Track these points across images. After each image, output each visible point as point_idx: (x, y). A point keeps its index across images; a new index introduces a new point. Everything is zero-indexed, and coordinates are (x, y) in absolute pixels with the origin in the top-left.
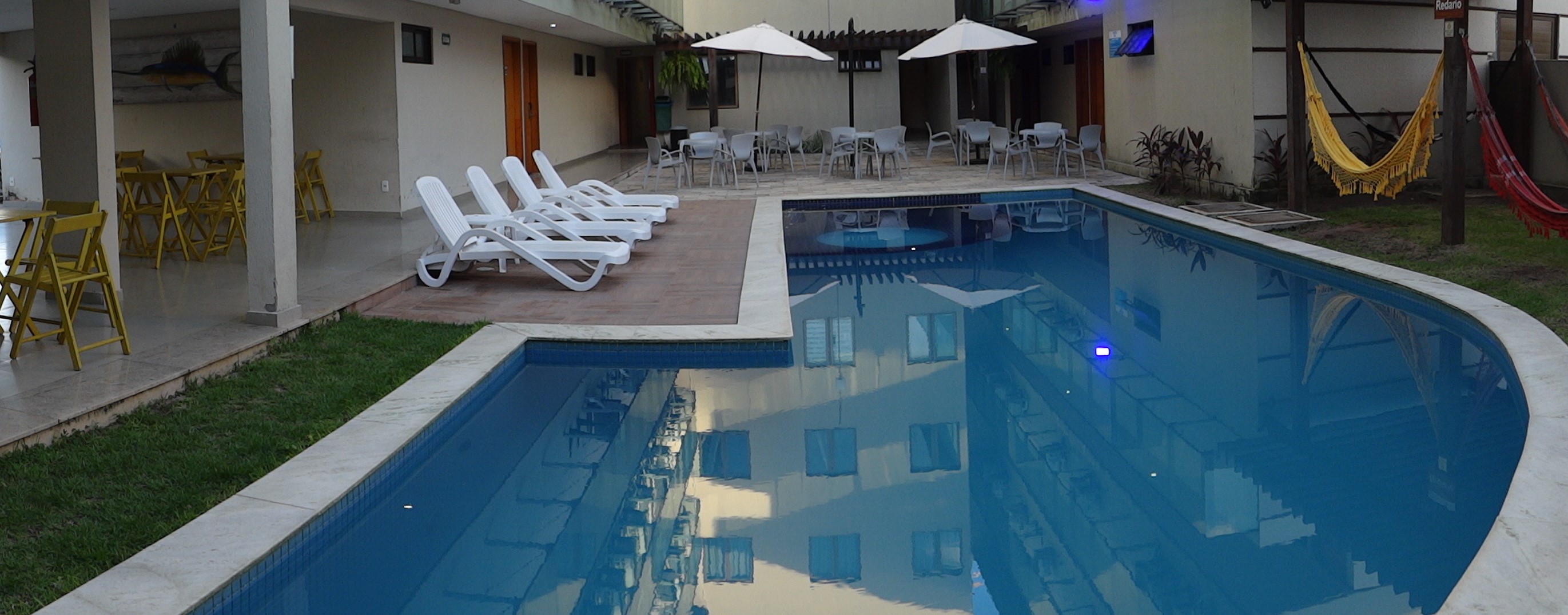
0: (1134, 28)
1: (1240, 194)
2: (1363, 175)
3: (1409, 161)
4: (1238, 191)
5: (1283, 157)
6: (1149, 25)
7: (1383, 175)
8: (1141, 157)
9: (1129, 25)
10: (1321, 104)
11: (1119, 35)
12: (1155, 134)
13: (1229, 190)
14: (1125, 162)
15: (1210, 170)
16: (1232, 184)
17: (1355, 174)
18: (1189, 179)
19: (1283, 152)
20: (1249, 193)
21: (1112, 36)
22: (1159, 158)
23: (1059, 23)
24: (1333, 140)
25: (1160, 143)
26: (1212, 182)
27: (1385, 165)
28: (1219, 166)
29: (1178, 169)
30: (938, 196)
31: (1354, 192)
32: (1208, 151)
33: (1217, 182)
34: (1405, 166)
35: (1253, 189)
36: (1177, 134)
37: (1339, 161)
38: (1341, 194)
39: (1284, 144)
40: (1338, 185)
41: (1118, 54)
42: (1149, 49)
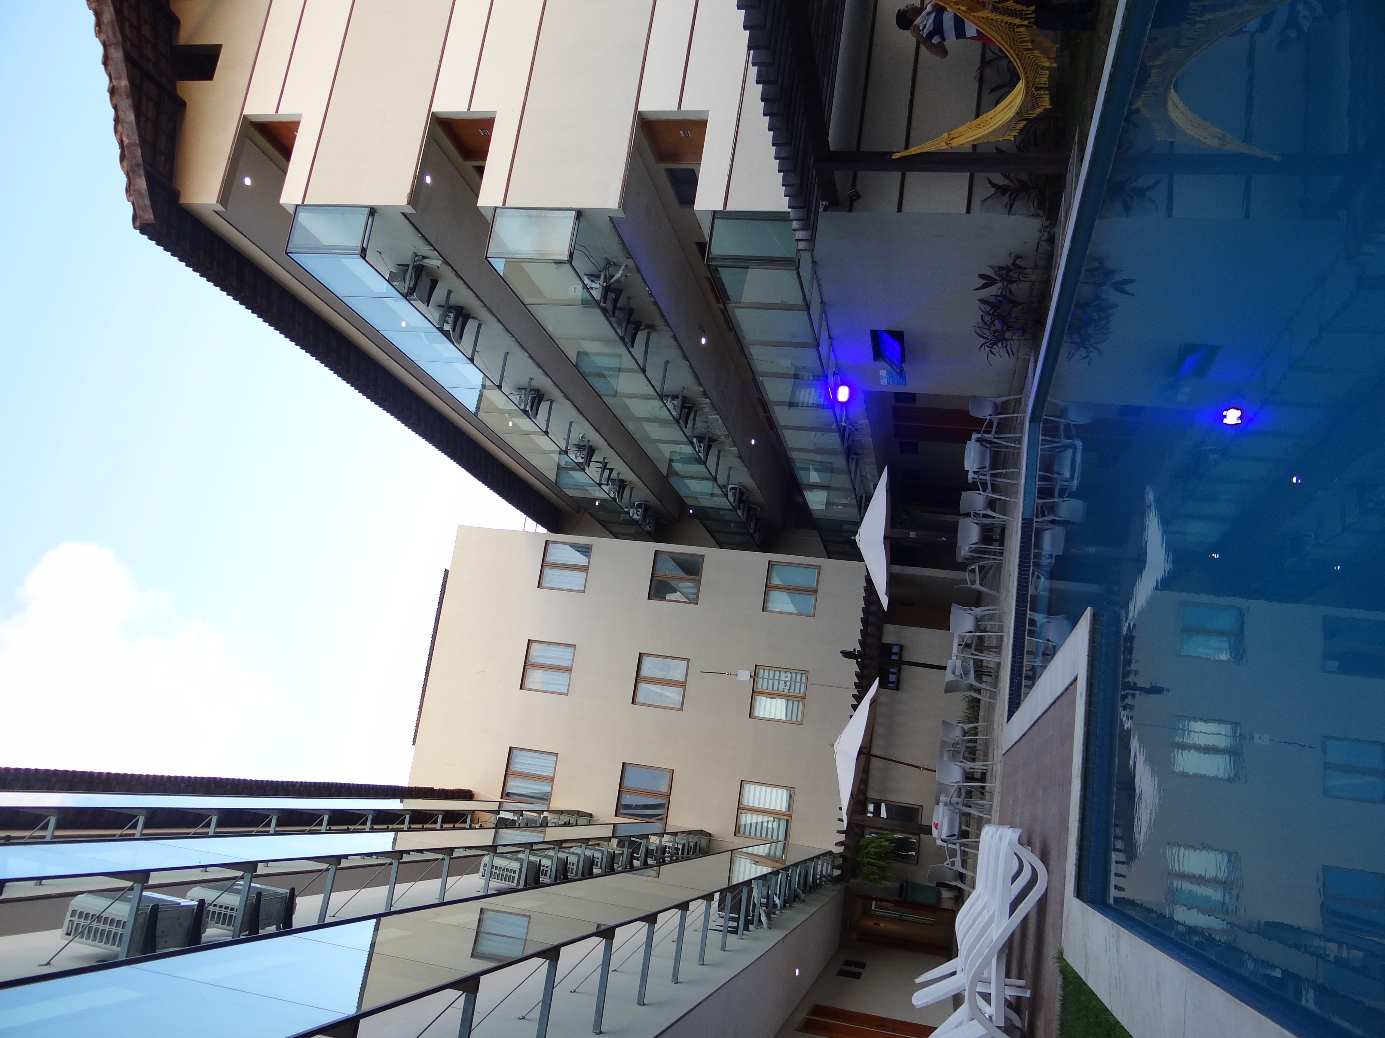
0: (878, 354)
1: (1049, 232)
2: (1028, 82)
3: (1015, 24)
4: (1046, 236)
5: (1012, 182)
6: (875, 334)
7: (1029, 57)
8: (1005, 349)
9: (874, 360)
10: (954, 132)
11: (883, 373)
12: (981, 333)
13: (1045, 247)
14: (1014, 375)
15: (1020, 267)
16: (1038, 243)
17: (1027, 92)
18: (1032, 296)
19: (1007, 182)
20: (1048, 223)
21: (884, 382)
22: (1008, 330)
23: (871, 445)
24: (991, 118)
25: (993, 328)
26: (1036, 267)
27: (1017, 55)
28: (1018, 257)
29: (1020, 307)
30: (1020, 562)
31: (1047, 92)
32: (1000, 268)
33: (1036, 262)
34: (1019, 30)
35: (1044, 218)
36: (983, 306)
37: (1012, 112)
38: (1049, 107)
39: (1000, 180)
40: (1039, 111)
41: (901, 373)
42: (898, 336)
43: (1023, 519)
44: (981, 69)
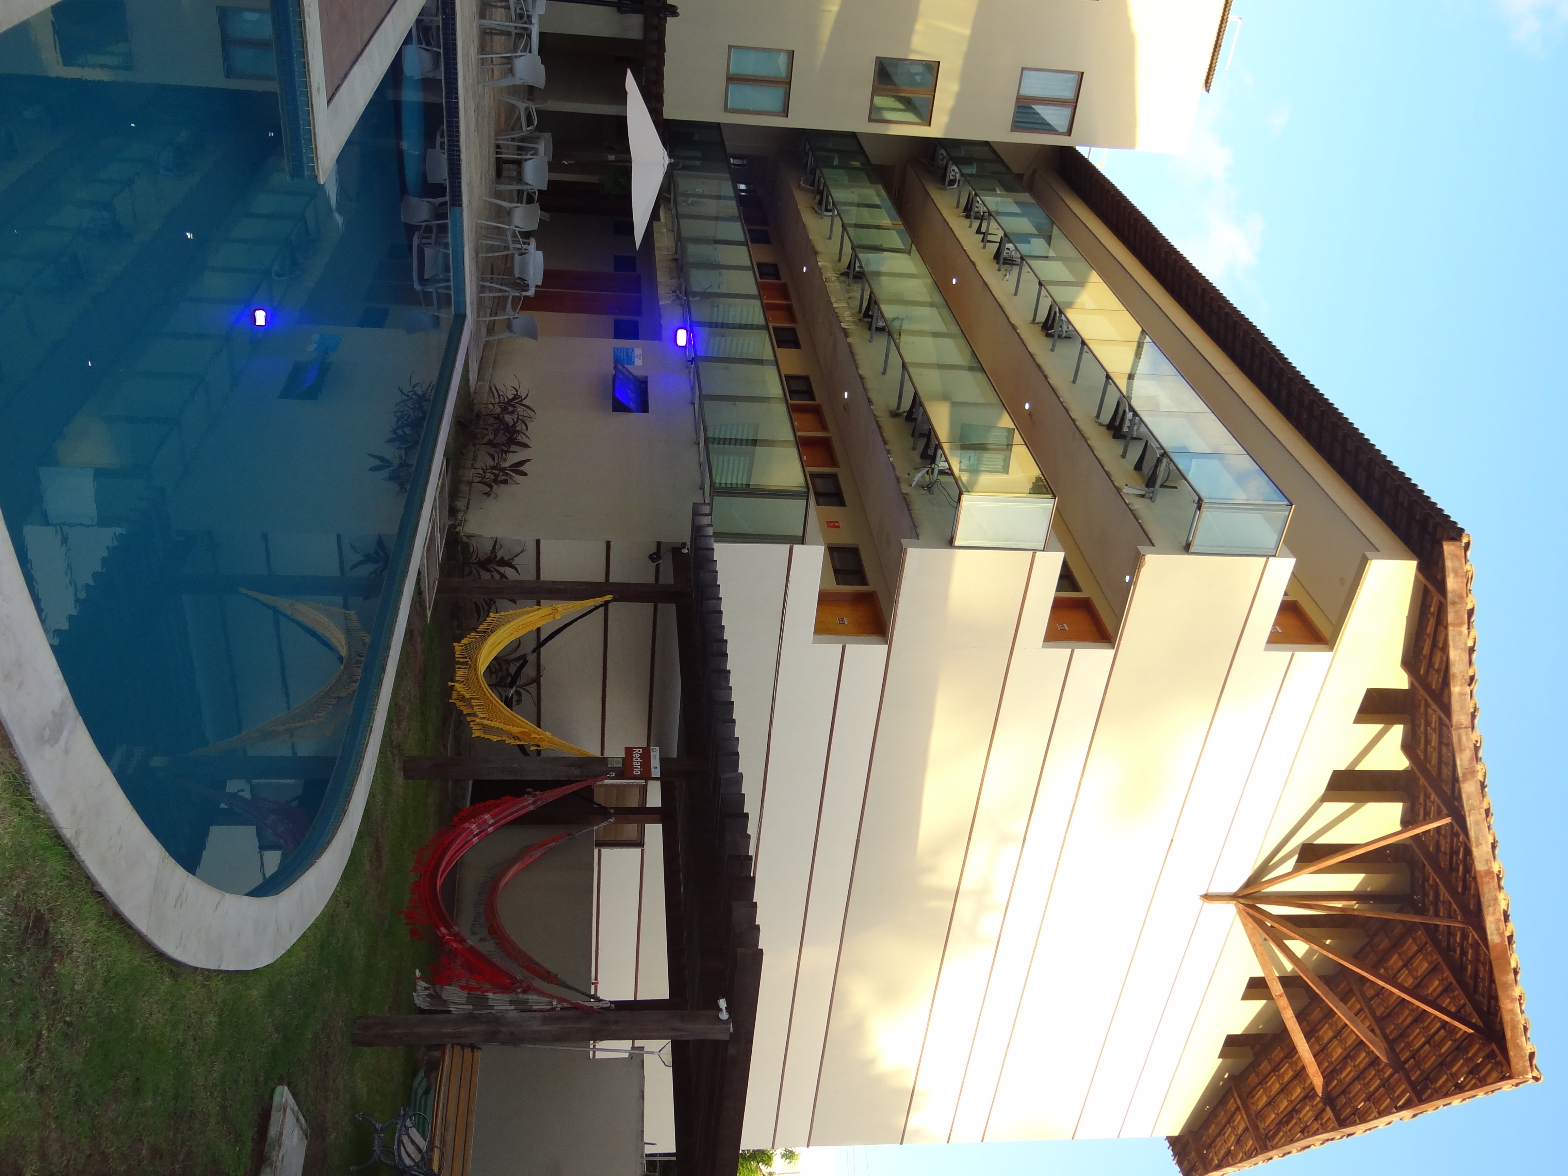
0: (642, 385)
1: (456, 519)
2: (475, 670)
3: (488, 720)
4: (460, 515)
5: (496, 570)
6: (644, 407)
7: (475, 692)
8: (501, 393)
9: (647, 376)
10: (549, 619)
11: (638, 362)
12: (527, 410)
13: (460, 504)
14: (495, 362)
15: (485, 483)
16: (468, 508)
17: (476, 660)
18: (474, 452)
19: (502, 569)
20: (457, 530)
21: (638, 352)
22: (499, 415)
23: (658, 273)
24: (512, 634)
25: (515, 416)
26: (470, 483)
27: (485, 695)
28: (488, 494)
29: (485, 440)
31: (457, 659)
32: (505, 482)
33: (470, 488)
34: (484, 716)
35: (462, 534)
36: (524, 440)
37: (492, 639)
38: (455, 644)
39: (508, 571)
40: (465, 641)
41: (617, 362)
42: (619, 406)
43: (461, 205)
44: (539, 675)
